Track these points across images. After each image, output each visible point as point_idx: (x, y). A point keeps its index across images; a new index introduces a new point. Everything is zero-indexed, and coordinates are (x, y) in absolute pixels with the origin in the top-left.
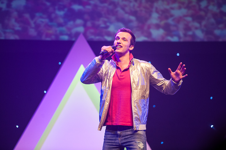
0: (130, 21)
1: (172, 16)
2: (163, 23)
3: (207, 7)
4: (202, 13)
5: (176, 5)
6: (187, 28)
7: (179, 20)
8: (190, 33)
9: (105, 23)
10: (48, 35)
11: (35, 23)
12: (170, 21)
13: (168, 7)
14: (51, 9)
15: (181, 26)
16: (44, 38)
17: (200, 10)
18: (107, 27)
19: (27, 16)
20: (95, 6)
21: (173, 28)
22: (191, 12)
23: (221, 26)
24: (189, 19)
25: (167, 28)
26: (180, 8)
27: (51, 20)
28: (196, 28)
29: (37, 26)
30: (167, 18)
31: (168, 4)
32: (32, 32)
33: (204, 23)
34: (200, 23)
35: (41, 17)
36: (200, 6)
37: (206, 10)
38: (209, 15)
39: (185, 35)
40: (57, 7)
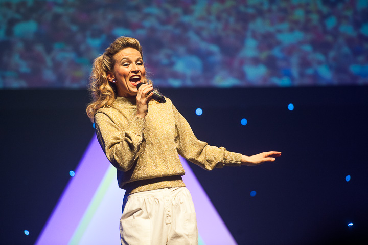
0: (210, 54)
1: (279, 43)
2: (264, 55)
3: (336, 29)
4: (329, 38)
5: (285, 26)
6: (305, 63)
7: (290, 50)
8: (310, 71)
9: (169, 57)
10: (74, 80)
11: (53, 60)
12: (276, 52)
13: (271, 29)
14: (79, 37)
15: (295, 60)
16: (68, 84)
17: (326, 32)
18: (172, 64)
19: (39, 48)
20: (152, 30)
21: (281, 64)
22: (310, 36)
23: (361, 58)
24: (308, 48)
25: (271, 63)
26: (291, 30)
27: (80, 54)
28: (320, 63)
29: (57, 66)
30: (270, 47)
31: (272, 23)
32: (49, 76)
33: (332, 54)
34: (326, 54)
35: (63, 50)
36: (324, 26)
37: (335, 33)
38: (341, 41)
39: (302, 75)
40: (88, 33)
